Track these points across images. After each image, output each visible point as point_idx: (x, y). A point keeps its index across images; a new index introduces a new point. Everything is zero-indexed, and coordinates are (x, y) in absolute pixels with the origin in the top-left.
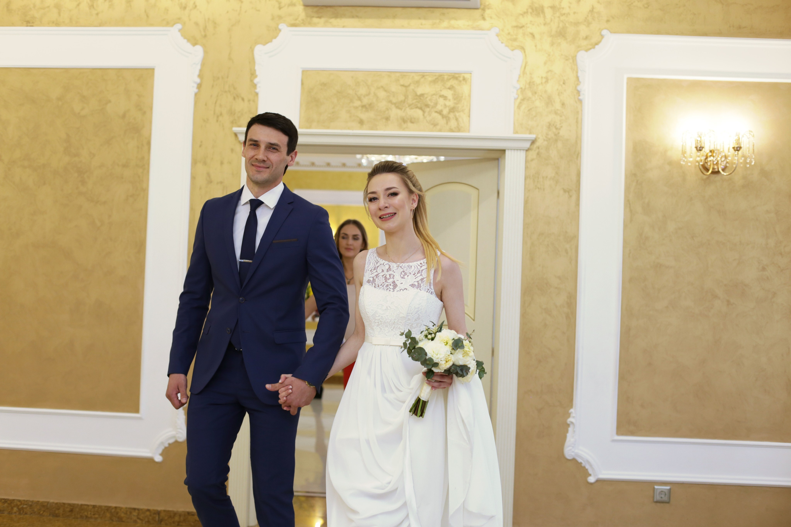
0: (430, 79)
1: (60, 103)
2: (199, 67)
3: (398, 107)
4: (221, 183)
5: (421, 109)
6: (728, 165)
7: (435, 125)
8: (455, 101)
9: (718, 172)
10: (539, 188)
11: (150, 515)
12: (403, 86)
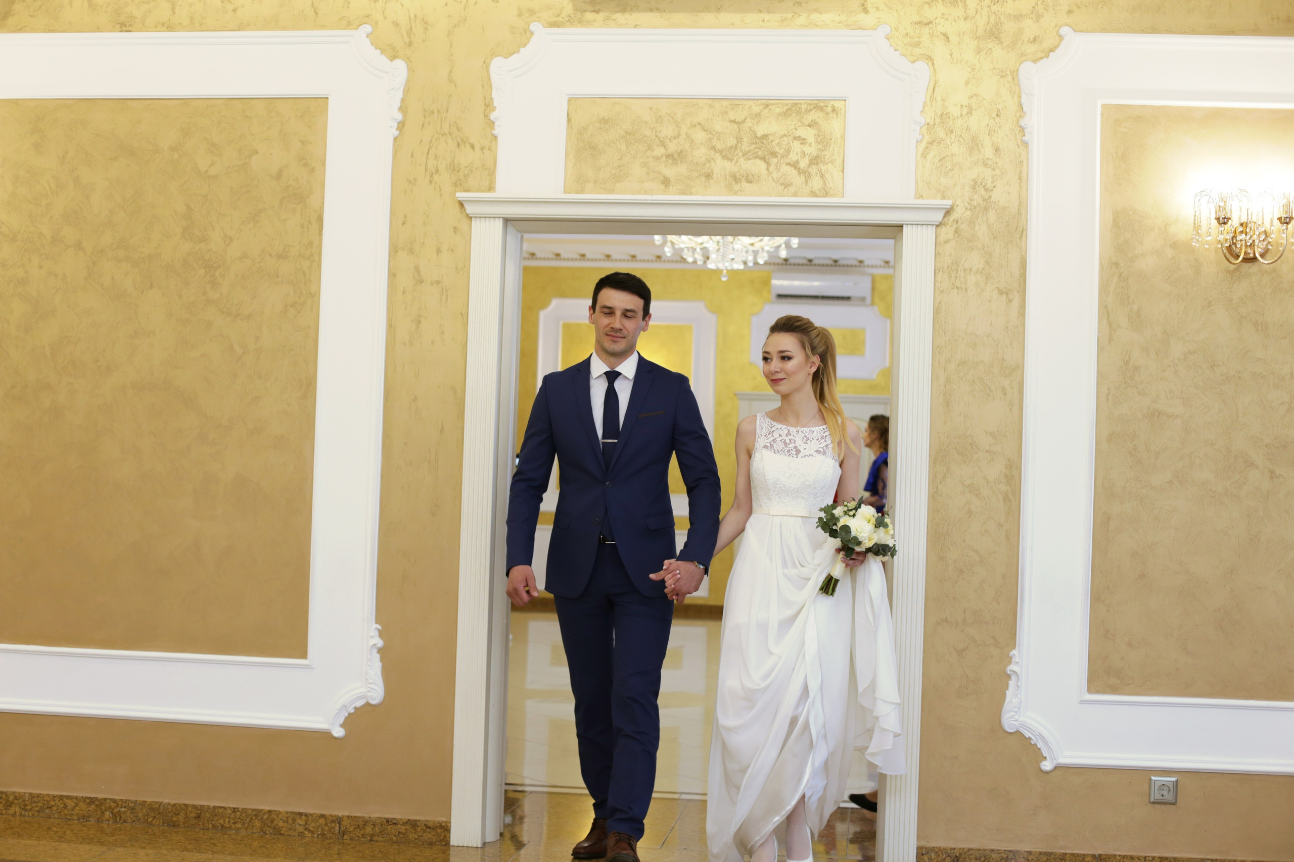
0: (778, 110)
1: (176, 156)
2: (400, 95)
3: (725, 157)
4: (438, 282)
5: (763, 159)
6: (1270, 247)
7: (787, 185)
8: (820, 147)
9: (1254, 259)
10: (957, 288)
11: (326, 825)
12: (734, 121)
